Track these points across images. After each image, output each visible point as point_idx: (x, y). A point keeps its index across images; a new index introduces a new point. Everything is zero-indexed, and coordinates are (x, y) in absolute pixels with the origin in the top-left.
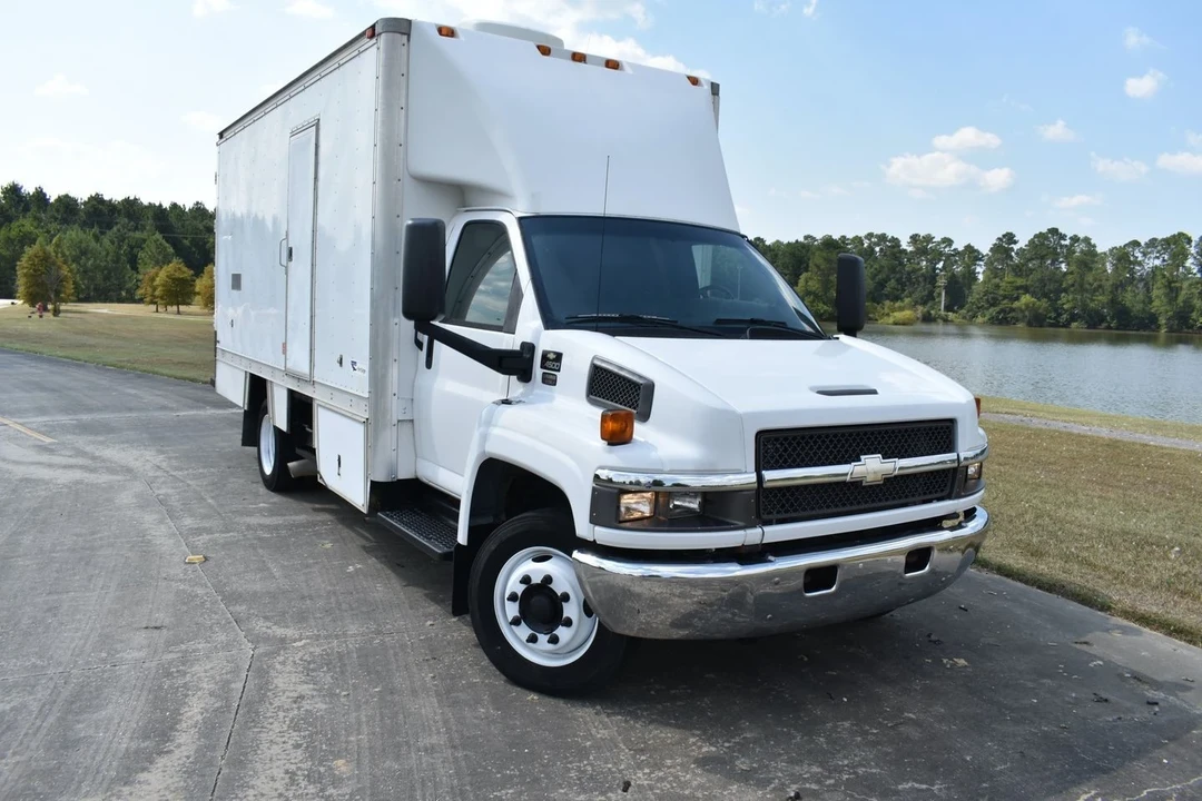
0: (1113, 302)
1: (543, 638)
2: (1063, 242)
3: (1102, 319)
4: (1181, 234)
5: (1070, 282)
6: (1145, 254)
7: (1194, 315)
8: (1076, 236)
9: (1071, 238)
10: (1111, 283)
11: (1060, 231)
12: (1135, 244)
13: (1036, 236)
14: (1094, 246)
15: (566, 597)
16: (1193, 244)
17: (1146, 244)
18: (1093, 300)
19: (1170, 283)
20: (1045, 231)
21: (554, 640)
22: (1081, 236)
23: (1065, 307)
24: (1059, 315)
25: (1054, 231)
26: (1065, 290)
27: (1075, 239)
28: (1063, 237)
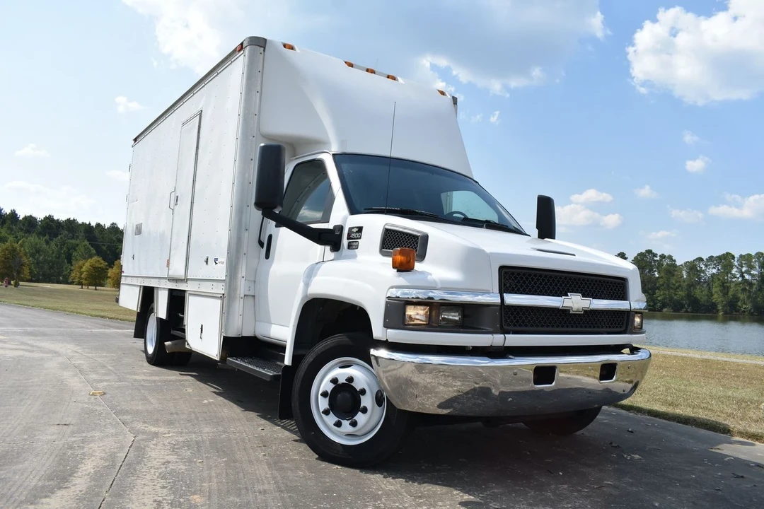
0: (689, 296)
1: (346, 423)
2: (655, 259)
3: (682, 306)
4: (728, 253)
5: (661, 283)
6: (706, 266)
7: (739, 304)
8: (663, 254)
9: (660, 256)
10: (686, 283)
11: (653, 251)
12: (700, 259)
13: (638, 255)
14: (675, 261)
15: (363, 392)
16: (736, 259)
17: (707, 259)
18: (676, 295)
19: (723, 283)
20: (644, 251)
21: (354, 424)
22: (666, 254)
23: (659, 298)
24: (655, 304)
25: (649, 252)
26: (658, 288)
27: (663, 256)
28: (655, 255)
